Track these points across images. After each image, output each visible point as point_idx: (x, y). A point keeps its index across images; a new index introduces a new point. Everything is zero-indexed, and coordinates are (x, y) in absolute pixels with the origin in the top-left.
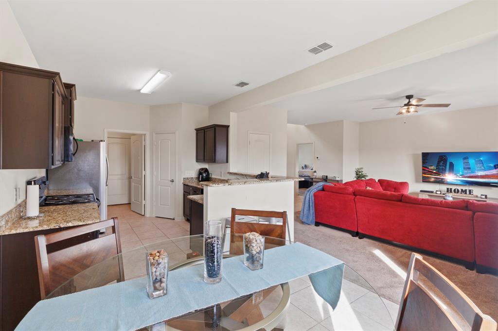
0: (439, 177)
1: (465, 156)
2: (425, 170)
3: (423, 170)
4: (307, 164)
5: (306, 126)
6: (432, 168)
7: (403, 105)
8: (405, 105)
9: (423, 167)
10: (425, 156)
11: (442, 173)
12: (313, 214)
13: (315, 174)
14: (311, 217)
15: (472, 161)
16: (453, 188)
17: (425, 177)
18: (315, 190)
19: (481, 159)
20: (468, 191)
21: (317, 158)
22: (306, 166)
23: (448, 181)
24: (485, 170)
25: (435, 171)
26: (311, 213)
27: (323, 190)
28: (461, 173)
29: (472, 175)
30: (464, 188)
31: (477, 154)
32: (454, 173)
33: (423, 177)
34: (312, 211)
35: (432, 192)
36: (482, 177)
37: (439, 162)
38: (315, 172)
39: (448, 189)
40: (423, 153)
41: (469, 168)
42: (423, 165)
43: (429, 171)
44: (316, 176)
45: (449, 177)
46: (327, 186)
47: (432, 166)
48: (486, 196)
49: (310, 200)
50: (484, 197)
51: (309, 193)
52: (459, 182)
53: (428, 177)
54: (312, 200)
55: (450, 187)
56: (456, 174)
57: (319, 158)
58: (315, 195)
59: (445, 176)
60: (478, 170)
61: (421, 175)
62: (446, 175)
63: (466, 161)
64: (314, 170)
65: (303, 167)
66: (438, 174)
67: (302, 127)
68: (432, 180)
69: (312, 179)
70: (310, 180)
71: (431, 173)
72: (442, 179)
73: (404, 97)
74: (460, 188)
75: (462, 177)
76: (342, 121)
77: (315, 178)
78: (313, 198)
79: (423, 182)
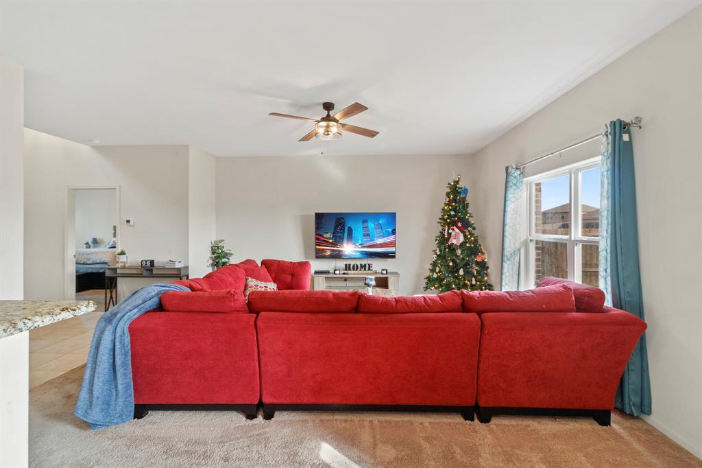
0: (335, 248)
1: (364, 217)
2: (319, 240)
3: (317, 239)
4: (97, 238)
5: (95, 147)
6: (328, 235)
7: (319, 120)
8: (323, 119)
9: (316, 234)
10: (320, 217)
11: (339, 242)
12: (127, 388)
13: (123, 258)
14: (120, 401)
15: (371, 225)
16: (352, 263)
17: (319, 250)
18: (135, 314)
19: (380, 222)
20: (367, 266)
21: (128, 221)
22: (95, 242)
23: (347, 253)
24: (383, 236)
25: (331, 241)
26: (120, 387)
27: (160, 308)
28: (360, 242)
29: (372, 243)
30: (364, 262)
31: (376, 216)
32: (353, 242)
33: (317, 250)
34: (125, 378)
35: (328, 272)
36: (381, 246)
37: (336, 227)
38: (122, 253)
39: (346, 265)
40: (316, 214)
41: (368, 235)
42: (316, 231)
43: (324, 241)
44: (124, 263)
45: (348, 248)
46: (174, 296)
47: (327, 233)
48: (387, 270)
49: (118, 346)
50: (385, 272)
51: (110, 328)
52: (358, 255)
53: (323, 249)
54: (123, 346)
55: (348, 262)
56: (354, 244)
57: (132, 223)
58: (133, 330)
59: (343, 247)
60: (377, 237)
61: (314, 248)
62: (344, 245)
63: (365, 225)
64: (118, 250)
65: (87, 243)
66: (335, 244)
67: (85, 149)
68: (328, 253)
69: (115, 269)
70: (108, 274)
71: (326, 243)
72: (340, 251)
73: (318, 104)
74: (359, 263)
75: (362, 247)
76: (187, 147)
77: (124, 268)
78: (127, 339)
79: (317, 257)
